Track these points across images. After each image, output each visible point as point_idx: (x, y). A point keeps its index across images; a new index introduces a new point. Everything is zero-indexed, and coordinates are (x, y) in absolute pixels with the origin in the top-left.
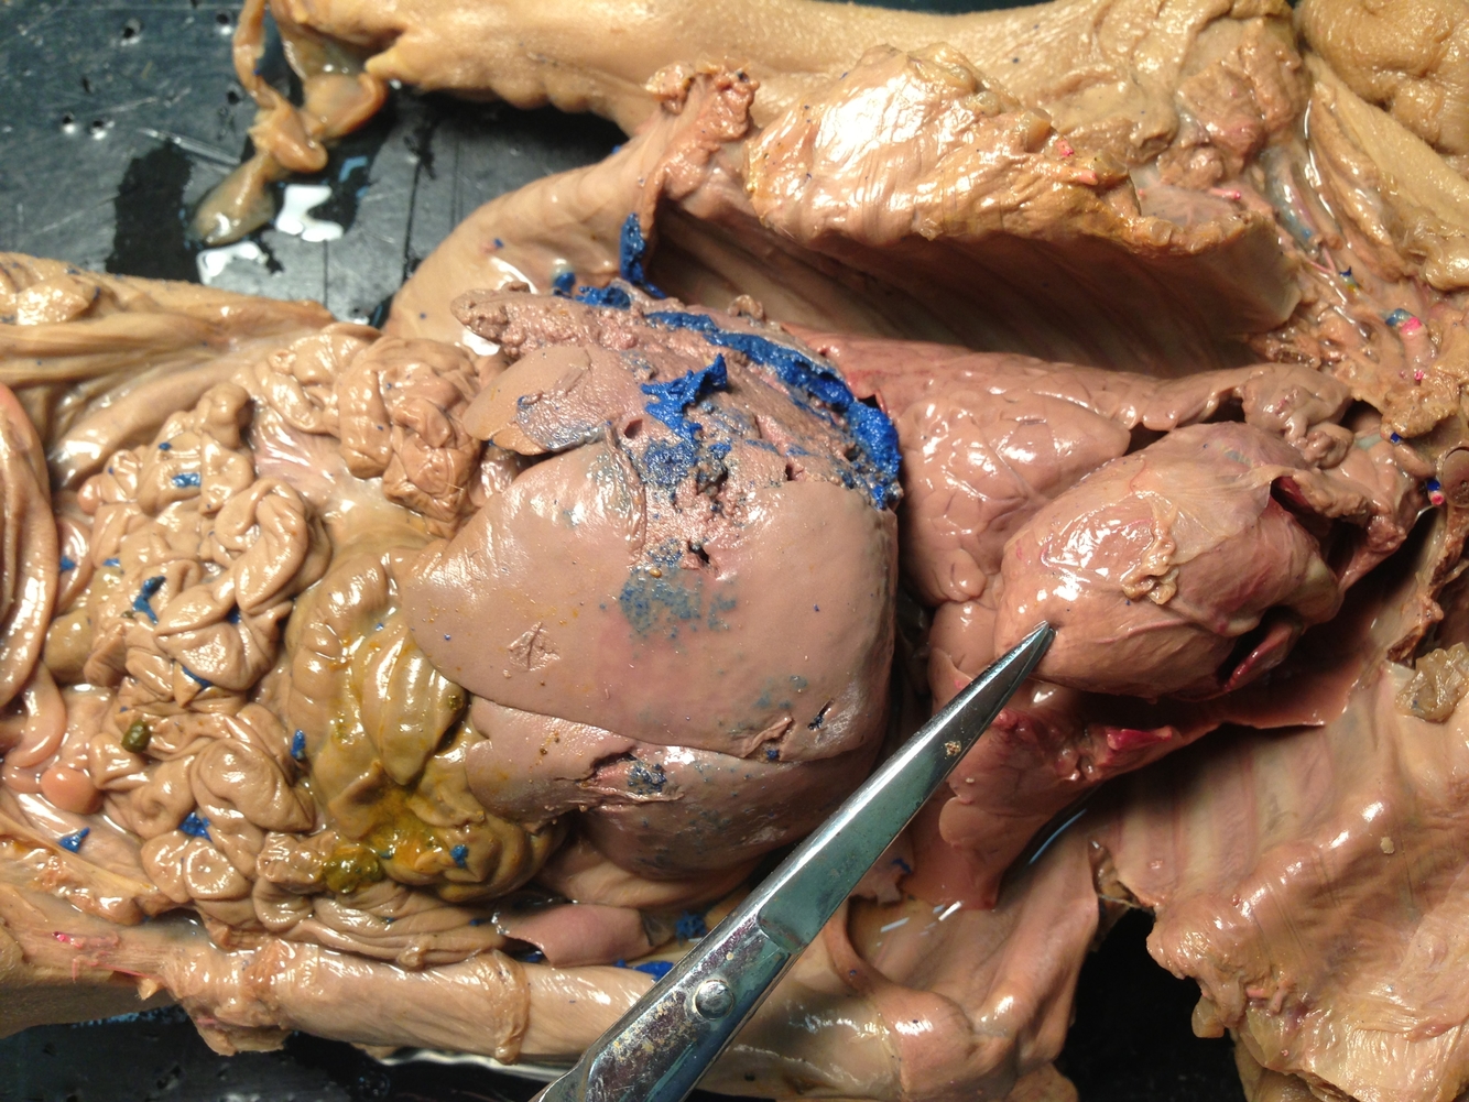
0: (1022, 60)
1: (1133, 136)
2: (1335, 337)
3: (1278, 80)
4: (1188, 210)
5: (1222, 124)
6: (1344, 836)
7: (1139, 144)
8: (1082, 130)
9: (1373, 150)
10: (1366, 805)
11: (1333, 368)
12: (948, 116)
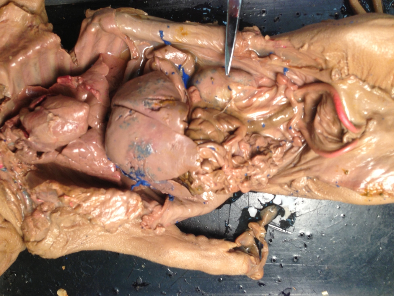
0: (85, 236)
1: (60, 213)
2: (19, 168)
3: (28, 227)
4: (49, 196)
5: (40, 217)
6: (19, 60)
7: (58, 211)
8: (71, 215)
9: (8, 209)
10: (15, 66)
11: (19, 161)
12: (97, 214)
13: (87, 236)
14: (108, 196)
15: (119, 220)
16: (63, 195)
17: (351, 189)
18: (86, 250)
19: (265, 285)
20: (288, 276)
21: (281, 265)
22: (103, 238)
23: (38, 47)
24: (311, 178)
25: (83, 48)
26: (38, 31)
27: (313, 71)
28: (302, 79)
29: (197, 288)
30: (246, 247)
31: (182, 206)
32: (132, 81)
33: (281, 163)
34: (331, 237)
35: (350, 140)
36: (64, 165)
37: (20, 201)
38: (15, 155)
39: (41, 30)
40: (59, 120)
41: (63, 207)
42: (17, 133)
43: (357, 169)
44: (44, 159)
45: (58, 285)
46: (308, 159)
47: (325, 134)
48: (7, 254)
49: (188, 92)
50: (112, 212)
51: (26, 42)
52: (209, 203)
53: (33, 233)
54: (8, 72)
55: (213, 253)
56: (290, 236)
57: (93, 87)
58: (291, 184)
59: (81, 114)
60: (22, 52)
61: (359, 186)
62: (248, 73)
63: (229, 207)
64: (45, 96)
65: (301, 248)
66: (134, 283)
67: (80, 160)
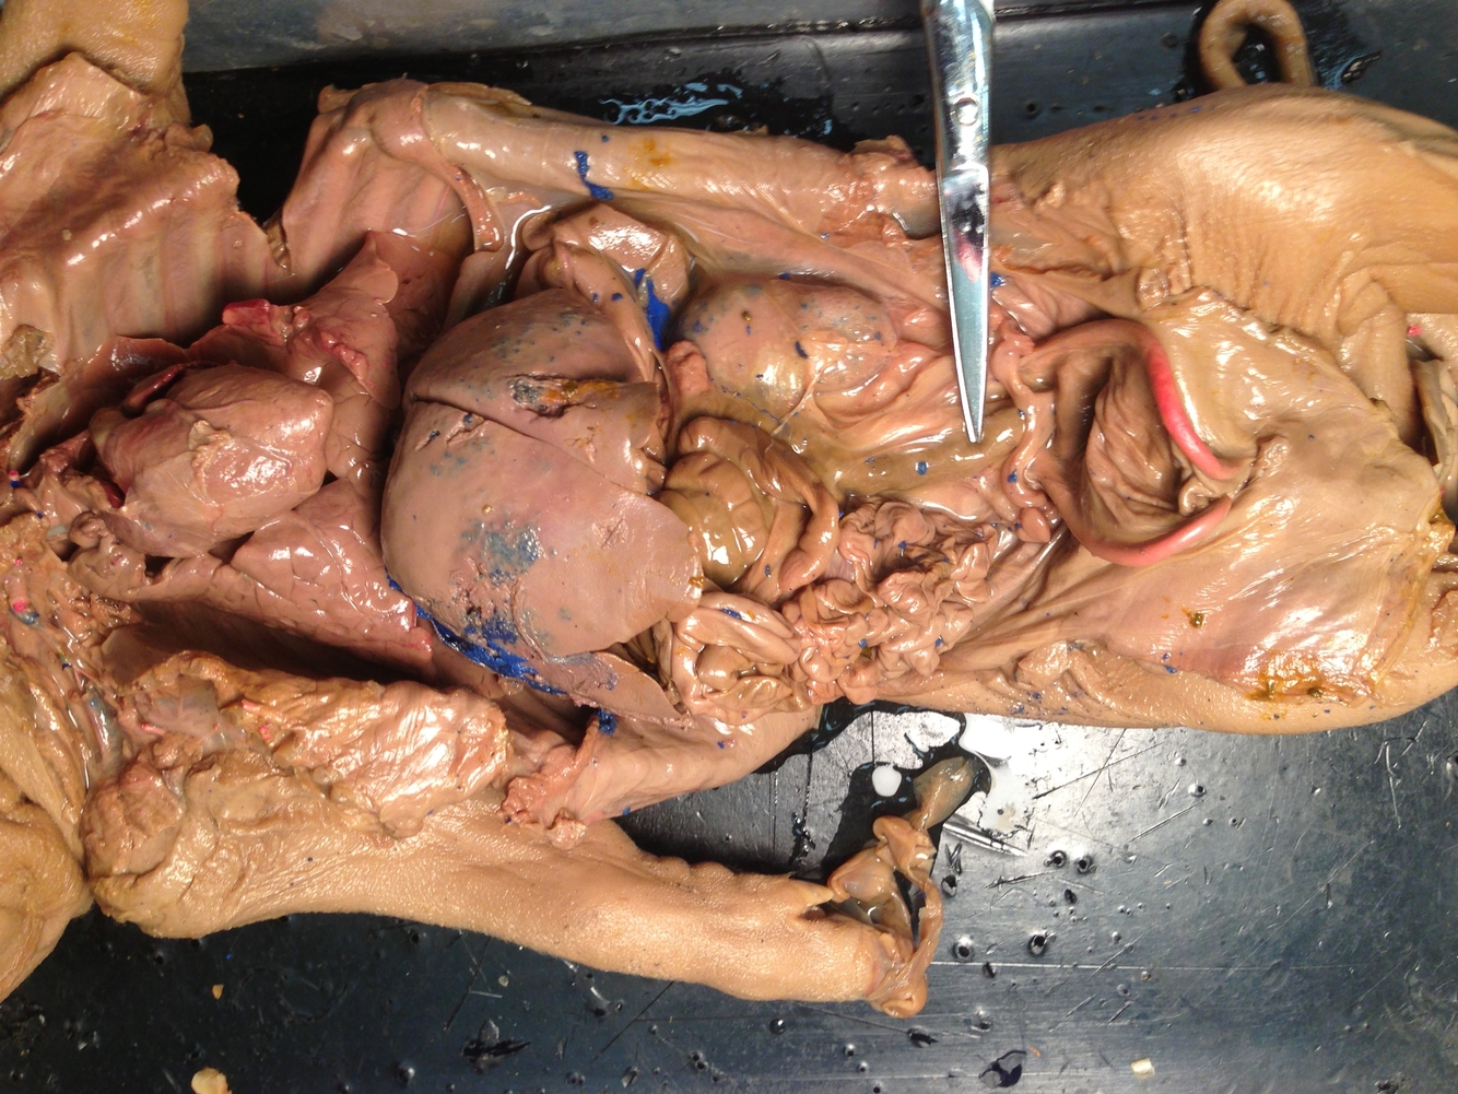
0: (305, 860)
1: (218, 772)
2: (79, 617)
3: (105, 823)
4: (182, 714)
5: (151, 787)
6: (96, 243)
7: (214, 766)
8: (259, 777)
9: (37, 758)
10: (81, 264)
11: (81, 593)
12: (352, 767)
13: (310, 859)
14: (392, 708)
15: (429, 789)
16: (239, 700)
17: (1214, 678)
18: (308, 910)
19: (934, 1041)
20: (1013, 1007)
21: (987, 967)
22: (365, 870)
23: (159, 204)
24: (1081, 648)
25: (313, 211)
26: (165, 148)
27: (1081, 280)
28: (1047, 313)
29: (696, 1058)
30: (865, 906)
31: (643, 751)
32: (475, 321)
33: (981, 599)
34: (1159, 865)
35: (1203, 504)
36: (236, 605)
37: (80, 735)
38: (69, 571)
39: (174, 144)
40: (230, 445)
41: (233, 751)
42: (82, 491)
43: (1230, 606)
44: (171, 584)
45: (195, 1055)
46: (1070, 583)
47: (1124, 490)
48: (26, 921)
49: (666, 360)
50: (406, 762)
51: (121, 185)
52: (736, 744)
53: (125, 844)
54: (55, 283)
55: (754, 922)
56: (1017, 864)
57: (344, 340)
58: (1016, 668)
59: (306, 424)
60: (106, 219)
61: (1243, 667)
62: (869, 295)
63: (806, 765)
64: (180, 367)
65: (1053, 905)
66: (472, 1043)
67: (294, 586)
